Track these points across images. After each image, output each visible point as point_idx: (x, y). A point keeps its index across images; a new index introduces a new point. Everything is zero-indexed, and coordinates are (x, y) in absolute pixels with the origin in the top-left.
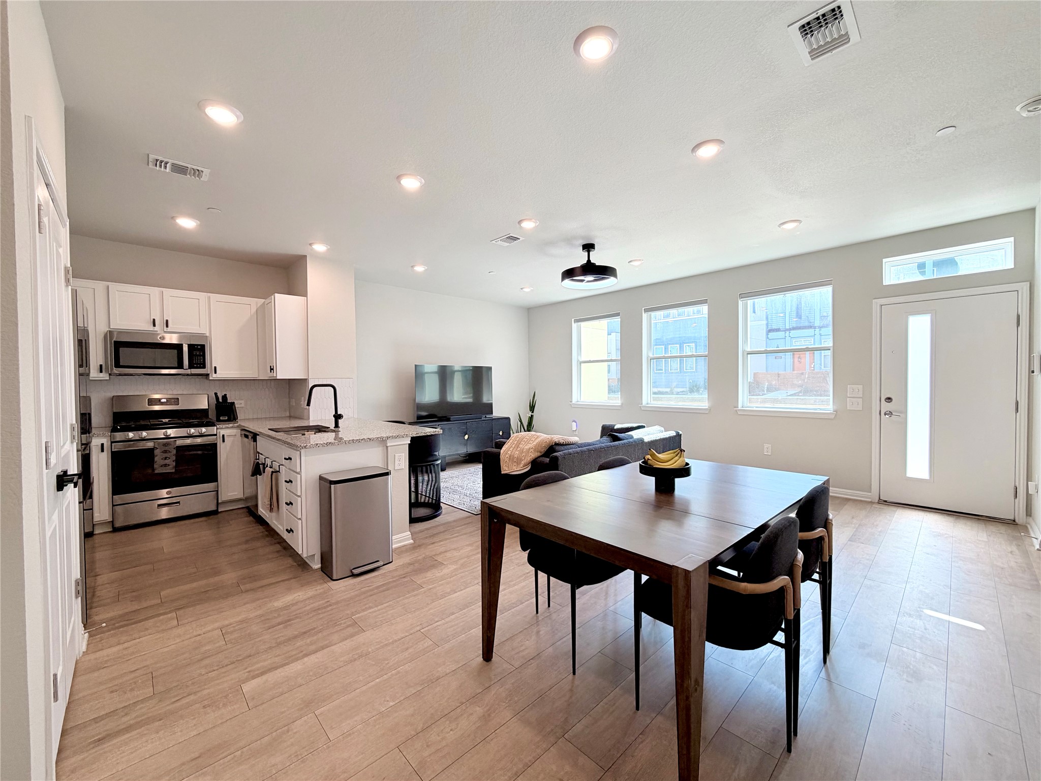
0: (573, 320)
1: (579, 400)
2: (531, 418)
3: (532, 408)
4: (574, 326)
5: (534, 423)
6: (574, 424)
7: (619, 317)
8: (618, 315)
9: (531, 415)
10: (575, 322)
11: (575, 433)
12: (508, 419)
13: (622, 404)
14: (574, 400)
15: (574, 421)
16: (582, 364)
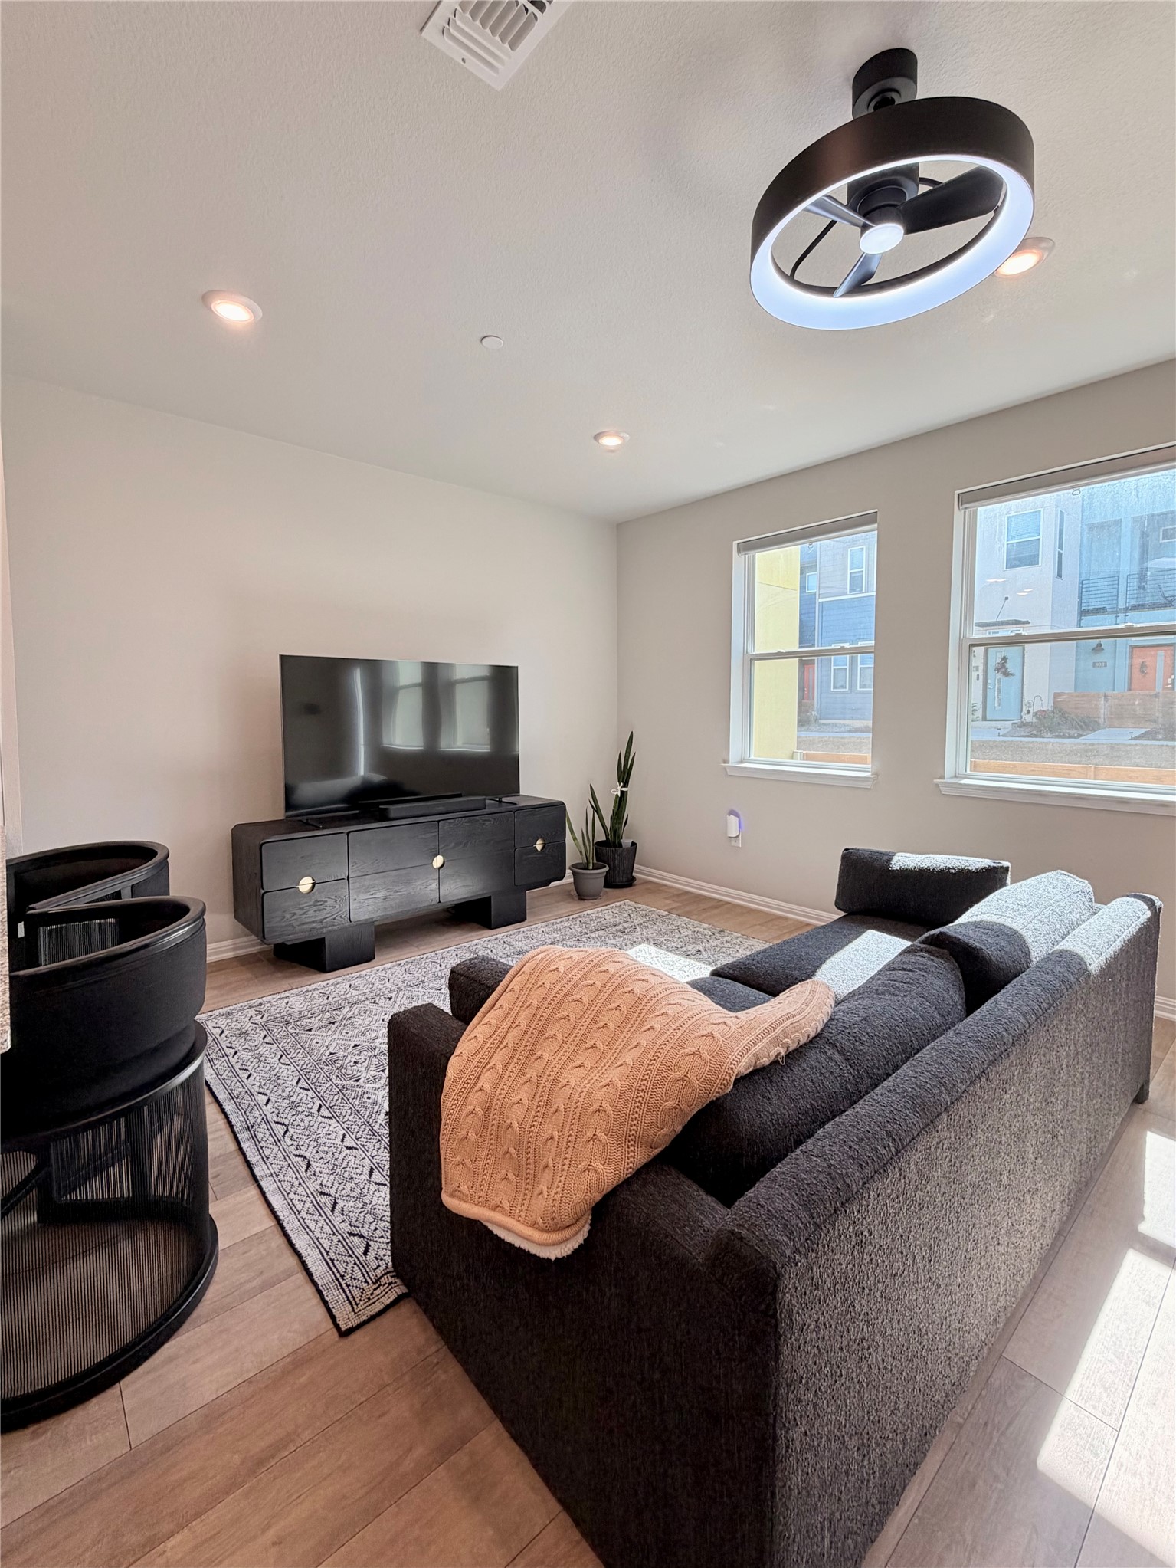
0: (735, 543)
1: (746, 756)
2: (622, 799)
3: (624, 774)
4: (738, 561)
5: (630, 810)
6: (733, 820)
7: (876, 525)
8: (871, 519)
9: (622, 792)
10: (739, 551)
11: (733, 843)
12: (561, 806)
13: (876, 774)
14: (734, 755)
15: (732, 813)
16: (756, 663)
